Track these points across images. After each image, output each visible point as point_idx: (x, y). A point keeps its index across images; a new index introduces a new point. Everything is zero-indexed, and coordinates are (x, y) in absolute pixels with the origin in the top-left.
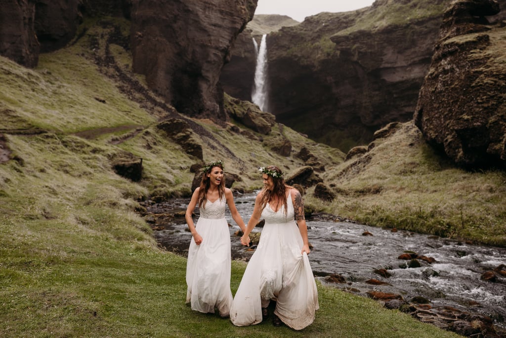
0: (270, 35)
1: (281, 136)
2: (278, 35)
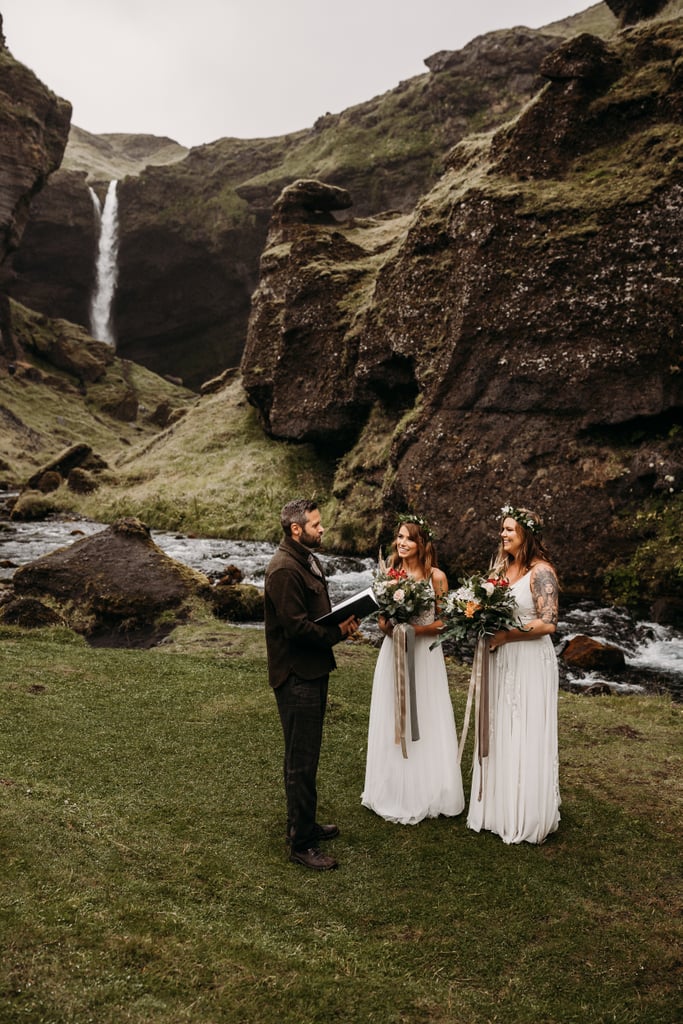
0: (123, 182)
1: (125, 382)
2: (141, 181)
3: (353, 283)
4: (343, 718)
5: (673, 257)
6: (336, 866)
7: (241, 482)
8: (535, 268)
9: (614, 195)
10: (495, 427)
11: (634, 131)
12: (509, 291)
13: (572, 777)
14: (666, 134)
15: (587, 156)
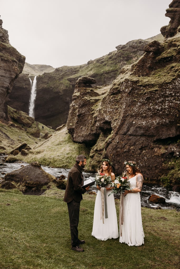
0: (38, 77)
1: (37, 127)
2: (43, 76)
3: (96, 102)
4: (88, 213)
5: (178, 96)
6: (83, 251)
7: (66, 153)
8: (142, 99)
9: (163, 80)
10: (132, 139)
11: (167, 64)
12: (135, 104)
13: (148, 229)
14: (176, 66)
15: (156, 71)
